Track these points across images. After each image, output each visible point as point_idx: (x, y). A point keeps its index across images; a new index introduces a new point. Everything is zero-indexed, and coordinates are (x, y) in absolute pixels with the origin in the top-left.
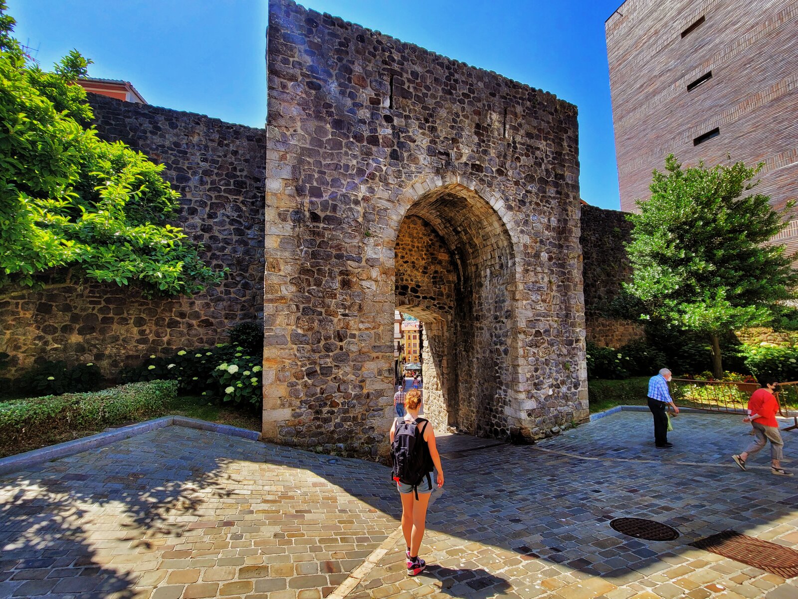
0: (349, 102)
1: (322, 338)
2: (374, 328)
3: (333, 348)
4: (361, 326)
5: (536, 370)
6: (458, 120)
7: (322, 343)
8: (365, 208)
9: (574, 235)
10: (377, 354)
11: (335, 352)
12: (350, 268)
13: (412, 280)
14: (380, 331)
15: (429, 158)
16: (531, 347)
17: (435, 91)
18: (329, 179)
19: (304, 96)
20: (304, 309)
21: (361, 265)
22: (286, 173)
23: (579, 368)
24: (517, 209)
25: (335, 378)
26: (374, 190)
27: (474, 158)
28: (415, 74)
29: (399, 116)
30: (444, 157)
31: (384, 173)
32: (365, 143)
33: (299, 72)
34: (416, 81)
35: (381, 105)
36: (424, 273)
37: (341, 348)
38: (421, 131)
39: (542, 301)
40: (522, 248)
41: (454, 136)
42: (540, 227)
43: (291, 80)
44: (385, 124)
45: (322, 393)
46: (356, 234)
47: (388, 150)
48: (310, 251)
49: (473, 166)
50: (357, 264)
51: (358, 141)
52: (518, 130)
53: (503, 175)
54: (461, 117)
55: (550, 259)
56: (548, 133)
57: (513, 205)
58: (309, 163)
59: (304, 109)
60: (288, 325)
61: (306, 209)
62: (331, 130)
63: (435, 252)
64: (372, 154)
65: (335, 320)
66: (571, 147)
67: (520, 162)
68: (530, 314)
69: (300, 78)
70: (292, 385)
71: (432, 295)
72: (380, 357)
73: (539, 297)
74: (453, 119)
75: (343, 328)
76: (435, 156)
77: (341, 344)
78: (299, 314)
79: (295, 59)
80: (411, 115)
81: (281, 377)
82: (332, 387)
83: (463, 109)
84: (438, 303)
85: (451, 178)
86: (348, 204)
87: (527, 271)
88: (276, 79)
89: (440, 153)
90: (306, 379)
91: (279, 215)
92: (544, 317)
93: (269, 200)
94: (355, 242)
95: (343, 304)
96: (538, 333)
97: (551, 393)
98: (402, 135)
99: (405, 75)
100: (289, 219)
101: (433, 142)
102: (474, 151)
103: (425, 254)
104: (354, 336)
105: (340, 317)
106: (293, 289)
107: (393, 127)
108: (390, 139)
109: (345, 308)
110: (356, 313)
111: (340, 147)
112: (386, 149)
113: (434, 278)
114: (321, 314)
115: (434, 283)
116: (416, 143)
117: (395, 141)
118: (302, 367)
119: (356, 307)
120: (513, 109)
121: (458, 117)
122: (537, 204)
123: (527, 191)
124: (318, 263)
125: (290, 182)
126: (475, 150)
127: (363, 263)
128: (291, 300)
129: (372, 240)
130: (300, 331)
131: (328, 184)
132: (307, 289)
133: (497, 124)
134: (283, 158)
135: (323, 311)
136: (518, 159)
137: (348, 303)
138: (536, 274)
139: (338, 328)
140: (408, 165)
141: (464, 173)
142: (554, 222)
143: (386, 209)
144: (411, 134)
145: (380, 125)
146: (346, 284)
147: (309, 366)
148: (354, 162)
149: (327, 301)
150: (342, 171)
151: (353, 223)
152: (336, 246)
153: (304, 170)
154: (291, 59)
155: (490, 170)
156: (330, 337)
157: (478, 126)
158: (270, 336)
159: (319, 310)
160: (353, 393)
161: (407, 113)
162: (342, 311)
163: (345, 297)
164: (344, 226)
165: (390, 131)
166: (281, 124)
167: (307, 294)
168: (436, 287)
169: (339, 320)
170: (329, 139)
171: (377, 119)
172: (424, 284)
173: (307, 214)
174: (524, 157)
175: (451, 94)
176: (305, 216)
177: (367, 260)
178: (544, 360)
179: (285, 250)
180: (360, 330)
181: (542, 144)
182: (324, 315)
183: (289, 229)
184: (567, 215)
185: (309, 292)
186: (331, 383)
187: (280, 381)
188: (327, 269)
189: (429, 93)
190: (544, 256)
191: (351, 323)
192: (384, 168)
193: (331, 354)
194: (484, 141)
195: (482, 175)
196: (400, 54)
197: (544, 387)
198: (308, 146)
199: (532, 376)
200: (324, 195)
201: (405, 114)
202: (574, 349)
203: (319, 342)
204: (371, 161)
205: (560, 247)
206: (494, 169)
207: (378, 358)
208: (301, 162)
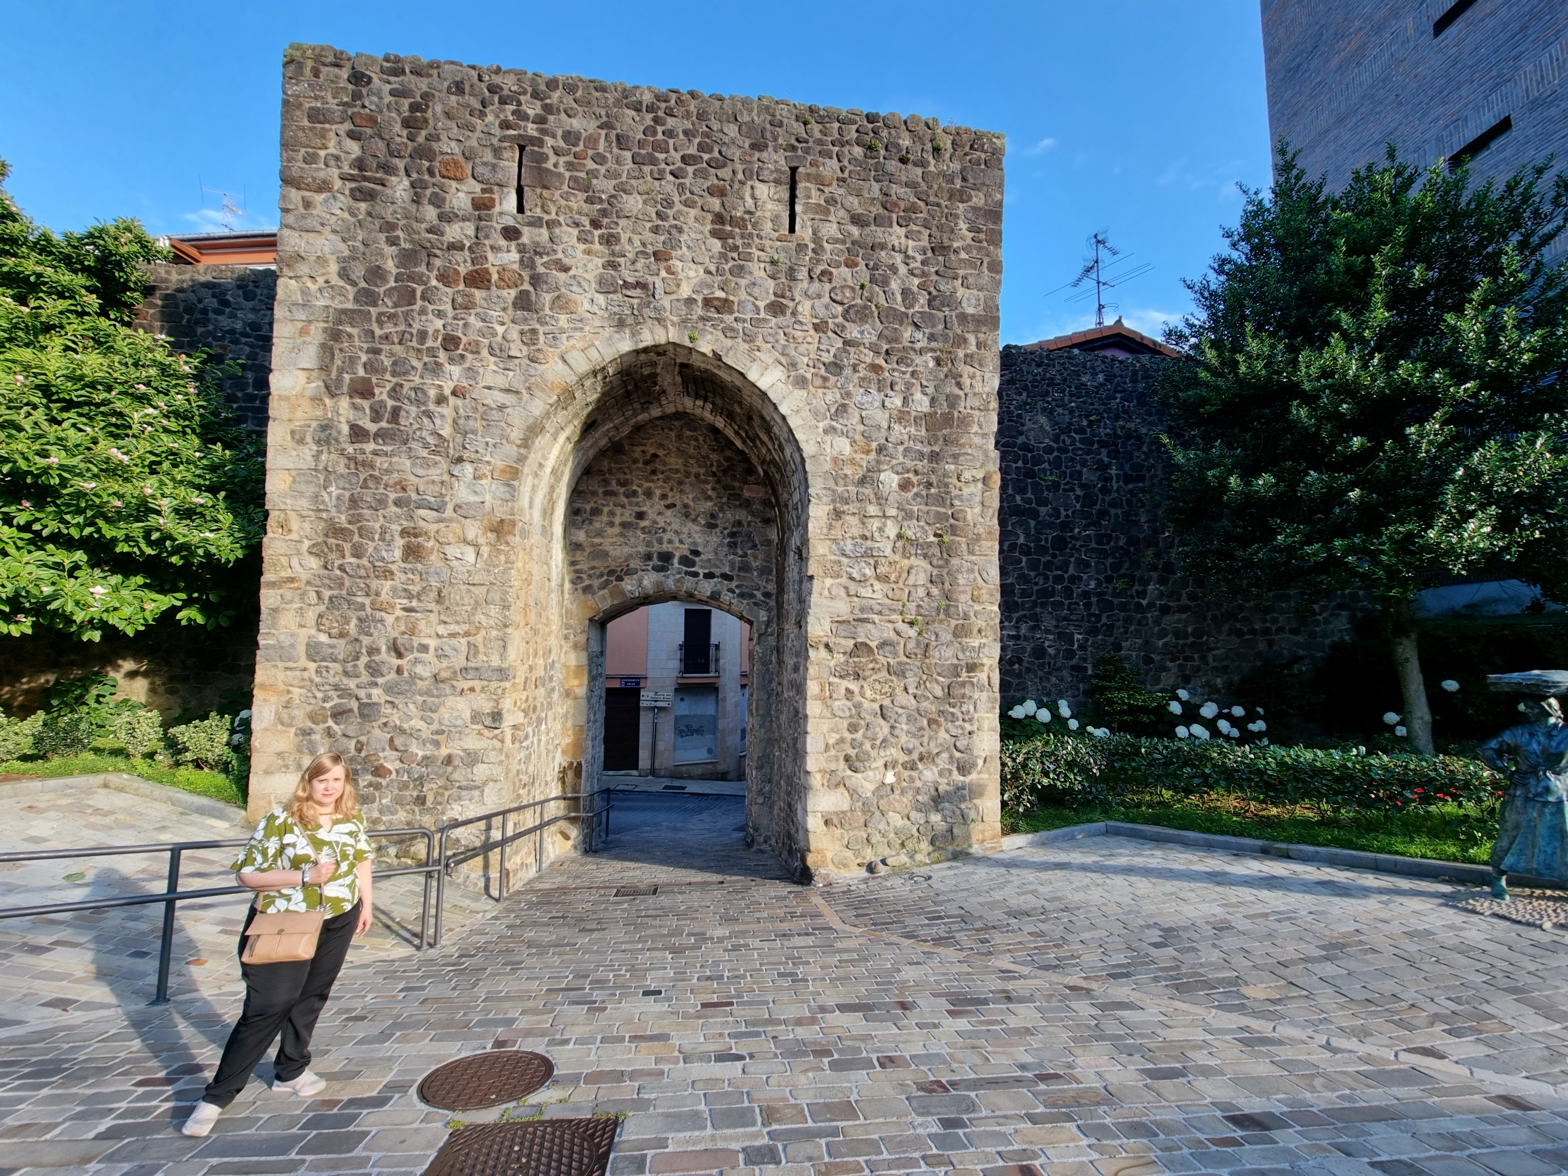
0: (431, 213)
1: (364, 651)
2: (467, 634)
3: (385, 670)
4: (441, 630)
5: (853, 728)
6: (670, 212)
7: (364, 659)
8: (456, 410)
9: (975, 428)
10: (470, 684)
11: (388, 678)
12: (422, 523)
13: (681, 542)
14: (479, 639)
15: (601, 299)
16: (841, 677)
17: (618, 162)
18: (387, 362)
19: (346, 215)
20: (331, 598)
21: (445, 515)
22: (309, 357)
23: (975, 728)
24: (818, 382)
25: (385, 724)
26: (478, 373)
27: (710, 286)
28: (571, 137)
29: (536, 223)
30: (638, 292)
31: (499, 338)
32: (462, 287)
33: (335, 172)
34: (574, 149)
35: (497, 209)
36: (711, 526)
37: (399, 671)
38: (582, 247)
39: (878, 578)
40: (828, 466)
41: (660, 247)
42: (881, 418)
43: (319, 190)
44: (503, 243)
45: (359, 750)
46: (438, 458)
47: (510, 294)
48: (347, 494)
49: (708, 302)
50: (435, 513)
51: (447, 284)
52: (828, 212)
53: (783, 313)
54: (678, 206)
55: (905, 486)
56: (913, 209)
57: (809, 376)
58: (350, 336)
59: (344, 240)
60: (301, 626)
61: (342, 419)
62: (394, 271)
63: (737, 484)
64: (474, 305)
65: (390, 619)
66: (979, 231)
67: (830, 281)
68: (843, 608)
69: (338, 184)
70: (306, 733)
71: (727, 570)
72: (478, 689)
73: (869, 572)
74: (658, 214)
75: (404, 633)
76: (615, 292)
77: (399, 662)
78: (322, 608)
79: (329, 151)
80: (561, 219)
81: (285, 717)
82: (379, 741)
83: (681, 188)
84: (738, 587)
85: (652, 333)
86: (424, 403)
87: (838, 514)
88: (294, 193)
89: (626, 285)
90: (330, 723)
91: (293, 433)
92: (880, 613)
93: (275, 408)
94: (436, 473)
95: (405, 590)
96: (860, 648)
97: (890, 778)
98: (539, 261)
99: (549, 141)
100: (309, 439)
101: (612, 265)
102: (710, 273)
103: (713, 489)
104: (424, 648)
105: (399, 613)
106: (314, 563)
107: (522, 249)
108: (514, 271)
109: (410, 597)
110: (433, 606)
111: (411, 301)
112: (505, 293)
113: (732, 535)
114: (362, 607)
115: (733, 545)
116: (571, 273)
117: (526, 275)
118: (324, 701)
119: (433, 595)
120: (813, 170)
121: (670, 205)
122: (875, 368)
123: (846, 343)
124: (360, 515)
125: (315, 374)
126: (713, 269)
127: (449, 512)
128: (308, 583)
129: (469, 468)
130: (323, 638)
131: (385, 370)
132: (337, 563)
133: (770, 206)
134: (304, 332)
135: (367, 601)
136: (826, 275)
137: (415, 589)
138: (864, 518)
139: (395, 634)
140: (552, 317)
141: (684, 321)
142: (921, 403)
143: (501, 408)
144: (560, 255)
145: (492, 248)
146: (412, 552)
147: (337, 701)
148: (439, 324)
149: (374, 584)
150: (414, 343)
151: (431, 440)
152: (396, 484)
153: (341, 350)
154: (322, 153)
155: (750, 307)
156: (378, 650)
157: (719, 219)
158: (267, 647)
159: (359, 599)
160: (421, 754)
161: (553, 216)
162: (405, 601)
163: (411, 576)
164: (414, 445)
165: (514, 256)
166: (300, 273)
167: (338, 572)
168: (735, 554)
169: (397, 618)
170: (392, 288)
171: (487, 237)
172: (709, 548)
173: (345, 429)
174: (844, 270)
175: (653, 162)
176: (339, 433)
177: (457, 508)
178: (876, 706)
179: (301, 494)
180: (438, 636)
181: (897, 235)
182: (369, 610)
183: (309, 458)
184: (959, 385)
185: (342, 568)
186: (377, 732)
187: (282, 723)
188: (377, 526)
189: (602, 169)
190: (890, 480)
191: (422, 625)
192: (500, 330)
193: (380, 680)
194: (735, 248)
195: (729, 318)
196: (538, 103)
197: (874, 765)
198: (350, 306)
199: (842, 740)
200: (377, 391)
201: (546, 217)
202: (963, 684)
203: (357, 658)
204: (472, 320)
205: (934, 457)
206: (761, 304)
207: (472, 690)
208: (335, 335)
